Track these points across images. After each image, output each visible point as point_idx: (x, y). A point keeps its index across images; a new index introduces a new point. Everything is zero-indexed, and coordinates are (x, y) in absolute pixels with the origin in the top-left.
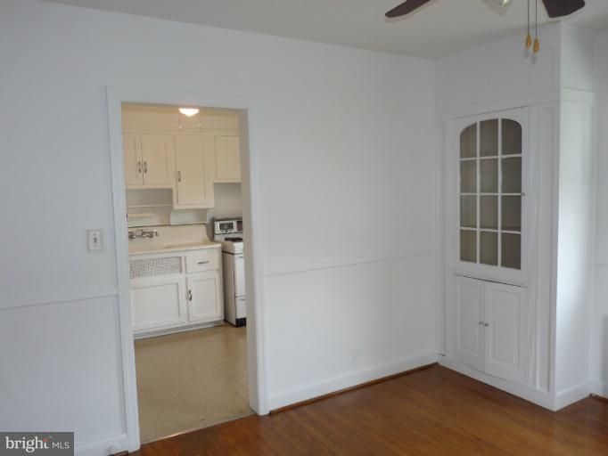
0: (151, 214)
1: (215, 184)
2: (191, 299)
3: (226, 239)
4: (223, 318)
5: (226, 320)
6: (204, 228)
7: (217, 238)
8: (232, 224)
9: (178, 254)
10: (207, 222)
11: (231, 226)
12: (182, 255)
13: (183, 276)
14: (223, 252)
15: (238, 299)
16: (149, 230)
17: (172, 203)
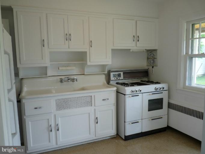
0: (74, 68)
1: (112, 50)
2: (97, 123)
3: (117, 83)
4: (116, 134)
5: (117, 134)
6: (104, 76)
7: (111, 82)
8: (120, 74)
9: (90, 95)
10: (106, 73)
11: (119, 75)
12: (92, 95)
13: (92, 108)
14: (117, 92)
15: (126, 123)
16: (72, 77)
17: (86, 61)
